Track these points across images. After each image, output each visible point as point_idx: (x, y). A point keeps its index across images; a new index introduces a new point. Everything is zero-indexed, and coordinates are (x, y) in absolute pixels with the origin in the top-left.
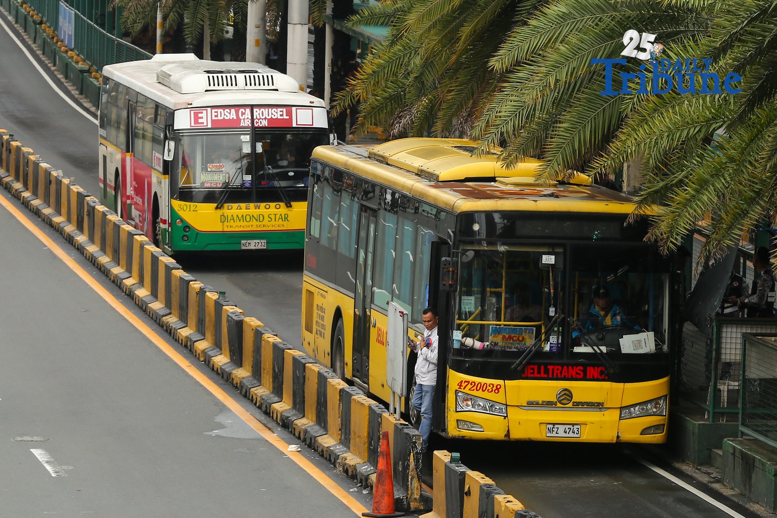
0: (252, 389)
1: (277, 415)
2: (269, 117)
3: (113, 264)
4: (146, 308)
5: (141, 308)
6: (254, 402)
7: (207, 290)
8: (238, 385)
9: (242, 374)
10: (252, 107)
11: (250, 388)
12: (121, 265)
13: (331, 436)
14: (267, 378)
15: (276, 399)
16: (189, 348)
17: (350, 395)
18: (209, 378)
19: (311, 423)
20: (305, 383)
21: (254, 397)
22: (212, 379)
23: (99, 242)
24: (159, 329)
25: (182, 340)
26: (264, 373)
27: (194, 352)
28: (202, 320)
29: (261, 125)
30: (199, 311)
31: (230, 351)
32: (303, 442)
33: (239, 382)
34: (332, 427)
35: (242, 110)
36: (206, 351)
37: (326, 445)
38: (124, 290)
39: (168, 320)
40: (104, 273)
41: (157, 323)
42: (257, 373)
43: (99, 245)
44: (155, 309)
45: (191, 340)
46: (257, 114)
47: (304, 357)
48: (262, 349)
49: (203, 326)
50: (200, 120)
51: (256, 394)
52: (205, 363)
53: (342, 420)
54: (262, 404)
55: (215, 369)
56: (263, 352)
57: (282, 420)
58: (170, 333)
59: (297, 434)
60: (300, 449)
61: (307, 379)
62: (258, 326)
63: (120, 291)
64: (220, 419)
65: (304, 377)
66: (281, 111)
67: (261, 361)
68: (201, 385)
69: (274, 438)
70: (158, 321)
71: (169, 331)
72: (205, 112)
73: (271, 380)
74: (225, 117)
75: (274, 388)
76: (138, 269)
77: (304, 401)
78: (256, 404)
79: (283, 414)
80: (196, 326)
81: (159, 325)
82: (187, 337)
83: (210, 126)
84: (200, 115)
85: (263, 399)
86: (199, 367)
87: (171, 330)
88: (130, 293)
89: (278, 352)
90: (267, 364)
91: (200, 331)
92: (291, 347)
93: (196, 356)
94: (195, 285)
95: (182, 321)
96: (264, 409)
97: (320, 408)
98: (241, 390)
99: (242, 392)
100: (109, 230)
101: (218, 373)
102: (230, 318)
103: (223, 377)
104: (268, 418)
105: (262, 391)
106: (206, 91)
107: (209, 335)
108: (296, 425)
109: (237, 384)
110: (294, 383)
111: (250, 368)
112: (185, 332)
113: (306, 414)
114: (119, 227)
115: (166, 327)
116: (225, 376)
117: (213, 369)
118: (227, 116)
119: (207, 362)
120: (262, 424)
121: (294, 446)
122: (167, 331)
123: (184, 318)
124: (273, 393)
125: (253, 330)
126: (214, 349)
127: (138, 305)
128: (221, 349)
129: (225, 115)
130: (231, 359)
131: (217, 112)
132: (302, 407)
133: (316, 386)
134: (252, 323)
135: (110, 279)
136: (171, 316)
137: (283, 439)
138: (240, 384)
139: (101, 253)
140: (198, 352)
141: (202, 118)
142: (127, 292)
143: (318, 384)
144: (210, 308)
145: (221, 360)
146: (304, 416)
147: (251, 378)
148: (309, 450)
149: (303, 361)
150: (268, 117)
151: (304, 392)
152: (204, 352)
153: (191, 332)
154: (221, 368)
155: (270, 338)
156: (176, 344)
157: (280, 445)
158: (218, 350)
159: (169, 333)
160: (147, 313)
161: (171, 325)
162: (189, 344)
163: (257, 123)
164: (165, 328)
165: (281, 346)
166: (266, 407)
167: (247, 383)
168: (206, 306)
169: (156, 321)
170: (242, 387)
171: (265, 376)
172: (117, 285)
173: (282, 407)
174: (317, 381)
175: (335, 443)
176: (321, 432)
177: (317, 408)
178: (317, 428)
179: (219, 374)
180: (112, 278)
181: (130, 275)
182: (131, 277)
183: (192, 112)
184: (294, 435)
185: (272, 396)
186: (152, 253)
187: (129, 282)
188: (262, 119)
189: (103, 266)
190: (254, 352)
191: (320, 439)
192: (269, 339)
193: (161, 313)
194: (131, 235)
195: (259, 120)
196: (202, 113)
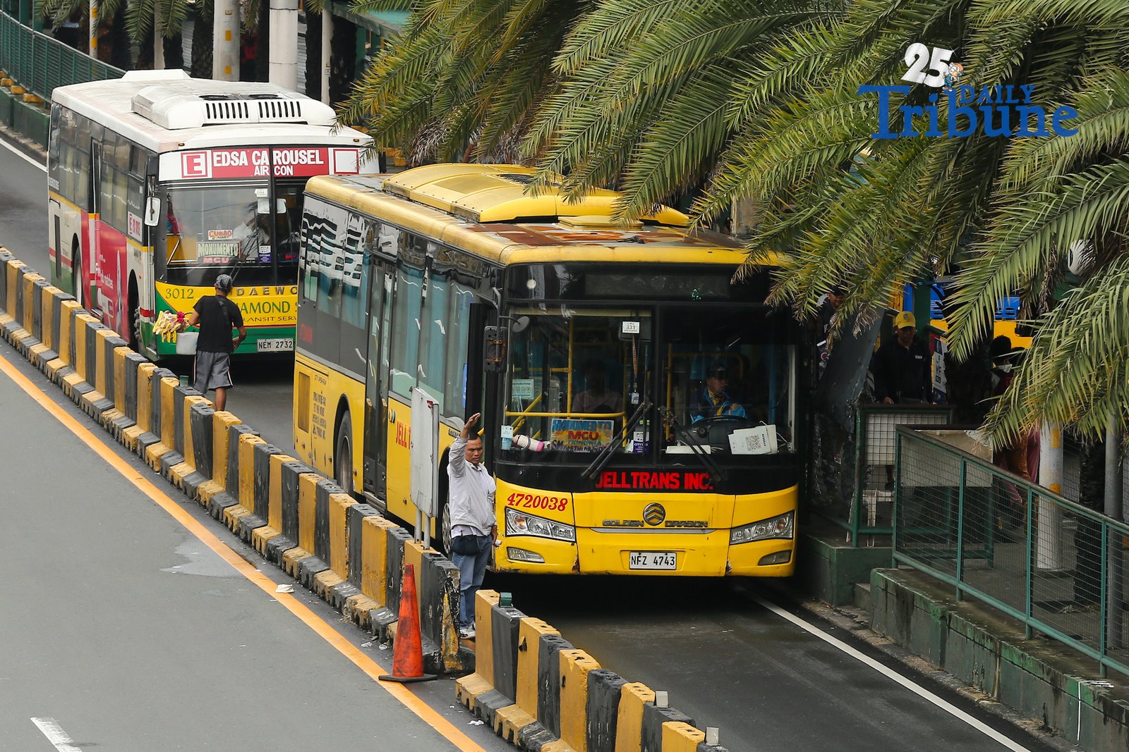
0: (226, 509)
1: (261, 544)
2: (296, 163)
3: (32, 340)
4: (79, 400)
5: (72, 400)
6: (229, 526)
7: (162, 374)
8: (207, 503)
9: (212, 488)
10: (271, 148)
11: (224, 508)
12: (44, 341)
13: (335, 571)
14: (247, 494)
15: (260, 522)
16: (140, 455)
17: (360, 516)
18: (167, 495)
19: (308, 555)
20: (299, 500)
21: (229, 520)
22: (171, 496)
23: (14, 310)
24: (98, 427)
25: (129, 443)
26: (242, 486)
27: (146, 459)
28: (157, 416)
29: (284, 174)
30: (152, 404)
31: (196, 457)
32: (297, 580)
33: (208, 500)
34: (336, 561)
35: (256, 152)
36: (163, 457)
37: (329, 585)
38: (49, 375)
39: (110, 416)
40: (21, 353)
41: (95, 420)
42: (233, 486)
43: (14, 315)
44: (92, 401)
45: (141, 443)
46: (278, 157)
47: (297, 465)
48: (240, 454)
49: (158, 424)
50: (196, 168)
51: (231, 516)
52: (163, 475)
53: (350, 550)
54: (240, 530)
55: (175, 482)
56: (241, 459)
57: (268, 551)
58: (113, 434)
59: (288, 570)
60: (292, 591)
61: (301, 494)
62: (234, 423)
63: (43, 377)
64: (182, 550)
65: (298, 492)
66: (312, 154)
67: (238, 471)
68: (156, 505)
69: (258, 576)
70: (95, 417)
71: (111, 431)
72: (203, 156)
73: (252, 496)
74: (232, 162)
75: (256, 507)
76: (67, 347)
77: (298, 524)
78: (231, 529)
79: (269, 542)
80: (149, 423)
81: (98, 422)
82: (136, 439)
83: (210, 176)
84: (196, 161)
85: (241, 522)
86: (153, 481)
87: (113, 429)
88: (58, 380)
89: (262, 458)
90: (247, 475)
91: (154, 431)
92: (279, 451)
93: (148, 464)
94: (146, 368)
95: (129, 417)
96: (243, 535)
97: (320, 534)
98: (212, 511)
99: (213, 514)
100: (28, 293)
101: (179, 488)
102: (194, 413)
103: (185, 493)
104: (248, 549)
105: (240, 512)
106: (204, 125)
107: (166, 435)
108: (287, 557)
109: (205, 502)
110: (283, 500)
111: (224, 479)
112: (133, 433)
113: (300, 544)
114: (41, 289)
115: (108, 425)
116: (189, 492)
117: (172, 483)
118: (235, 162)
119: (164, 473)
120: (241, 556)
121: (284, 586)
122: (108, 430)
123: (131, 413)
124: (255, 513)
125: (226, 428)
126: (173, 455)
127: (68, 396)
128: (183, 455)
129: (231, 159)
130: (197, 468)
131: (220, 156)
132: (296, 532)
133: (314, 504)
134: (225, 419)
135: (30, 361)
136: (113, 410)
137: (269, 577)
138: (210, 502)
139: (17, 325)
140: (152, 459)
141: (199, 164)
142: (53, 379)
143: (316, 501)
144: (168, 400)
145: (184, 470)
146: (297, 546)
147: (224, 495)
148: (305, 591)
149: (296, 470)
150: (293, 163)
151: (297, 512)
152: (159, 458)
153: (142, 432)
154: (183, 480)
155: (250, 439)
156: (121, 448)
157: (266, 585)
158: (179, 456)
159: (111, 433)
160: (80, 407)
161: (113, 422)
162: (139, 448)
163: (278, 170)
164: (105, 427)
165: (266, 450)
166: (246, 533)
167: (219, 501)
168: (162, 395)
169: (93, 417)
170: (212, 506)
171: (244, 491)
172: (39, 369)
173: (268, 533)
174: (315, 497)
175: (341, 581)
176: (322, 566)
177: (316, 533)
178: (316, 560)
179: (181, 489)
180: (32, 360)
181: (56, 355)
182: (58, 357)
183: (185, 156)
184: (285, 571)
185: (254, 517)
186: (87, 325)
187: (55, 365)
188: (286, 165)
189: (20, 342)
190: (228, 458)
191: (319, 577)
192: (249, 441)
193: (100, 406)
194: (57, 301)
195: (280, 166)
196: (199, 157)
